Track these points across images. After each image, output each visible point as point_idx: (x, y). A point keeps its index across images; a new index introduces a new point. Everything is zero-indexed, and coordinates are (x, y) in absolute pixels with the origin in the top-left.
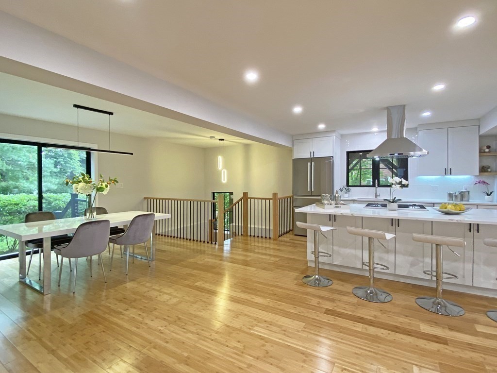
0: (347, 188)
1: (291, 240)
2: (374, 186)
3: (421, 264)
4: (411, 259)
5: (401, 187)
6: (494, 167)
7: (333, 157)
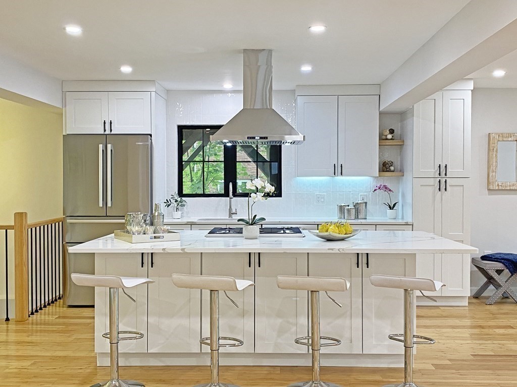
0: (179, 199)
1: (59, 317)
2: (226, 194)
3: (294, 328)
4: (279, 321)
5: (264, 196)
6: (397, 163)
7: (151, 135)
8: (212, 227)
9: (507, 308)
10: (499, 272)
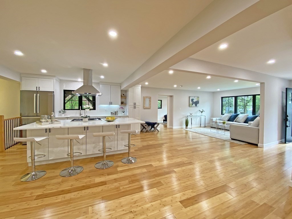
0: (64, 111)
2: (79, 109)
3: (98, 146)
4: (94, 145)
6: (125, 102)
7: (54, 92)
8: (74, 119)
9: (147, 133)
10: (146, 126)
